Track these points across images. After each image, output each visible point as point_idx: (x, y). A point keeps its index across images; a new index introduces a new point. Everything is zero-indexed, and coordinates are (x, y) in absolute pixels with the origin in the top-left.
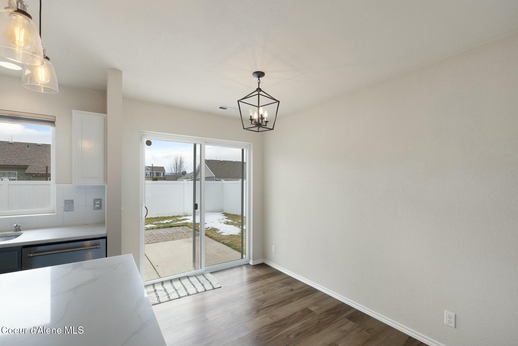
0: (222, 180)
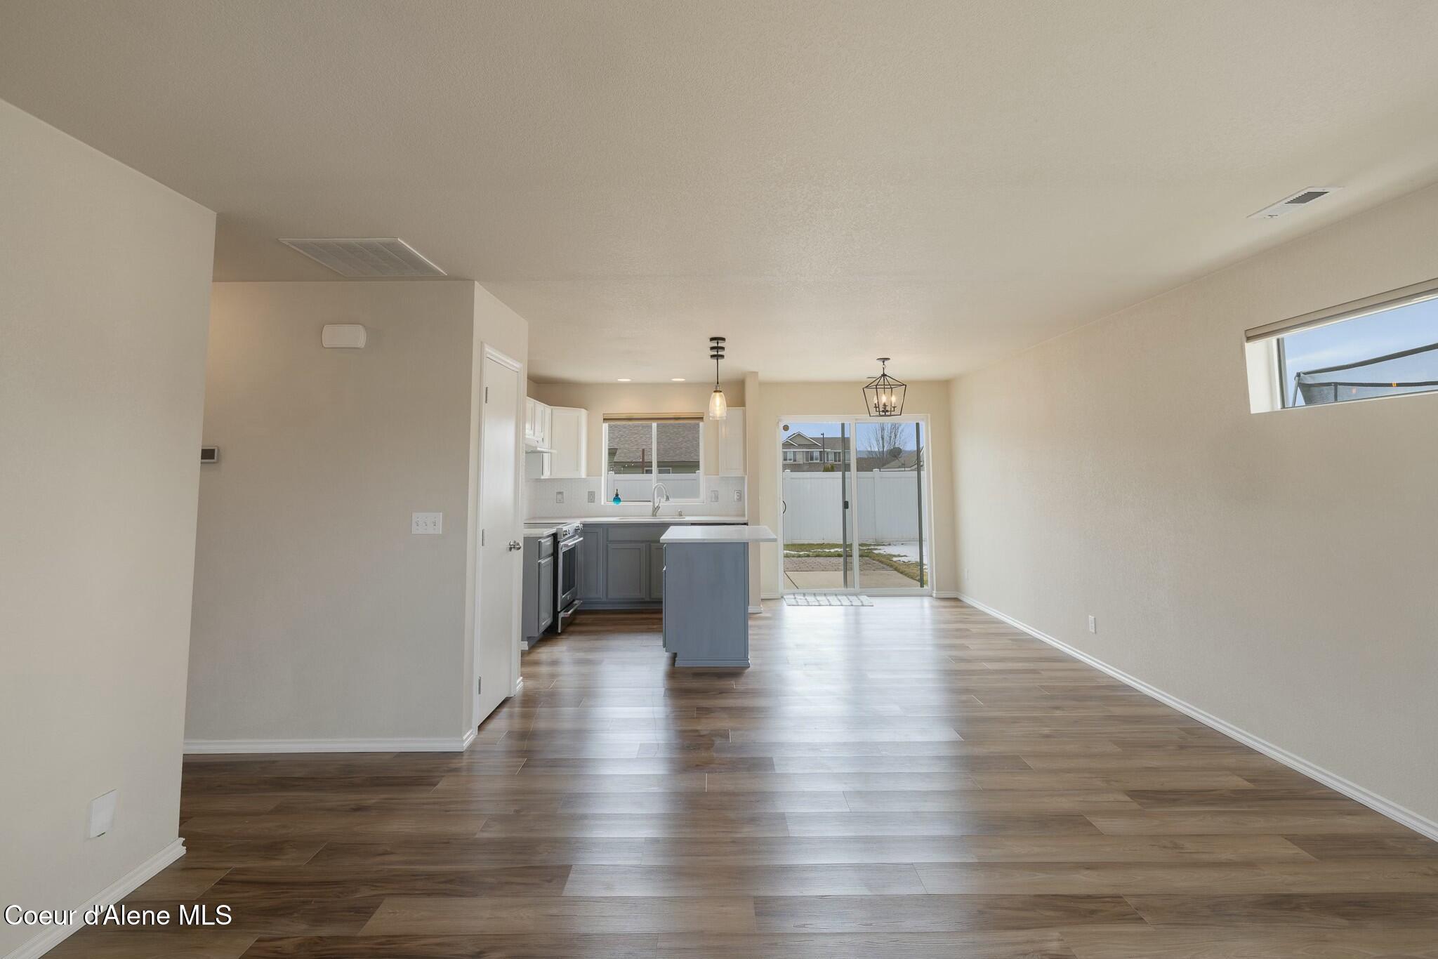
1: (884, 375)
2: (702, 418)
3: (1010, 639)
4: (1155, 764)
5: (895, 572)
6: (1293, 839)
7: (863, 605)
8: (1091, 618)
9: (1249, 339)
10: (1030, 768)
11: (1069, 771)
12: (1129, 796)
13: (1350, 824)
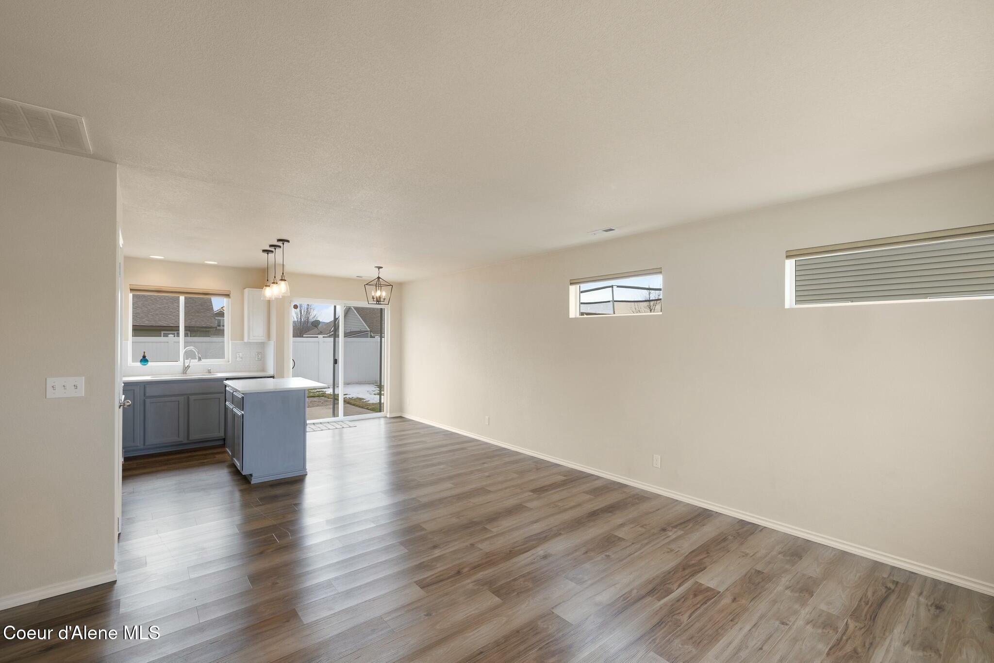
1: (379, 278)
2: (229, 295)
3: (443, 435)
4: (532, 478)
5: (348, 405)
6: (587, 493)
7: (343, 428)
8: (487, 417)
9: (571, 284)
10: (491, 491)
11: (506, 488)
12: (532, 492)
13: (598, 484)
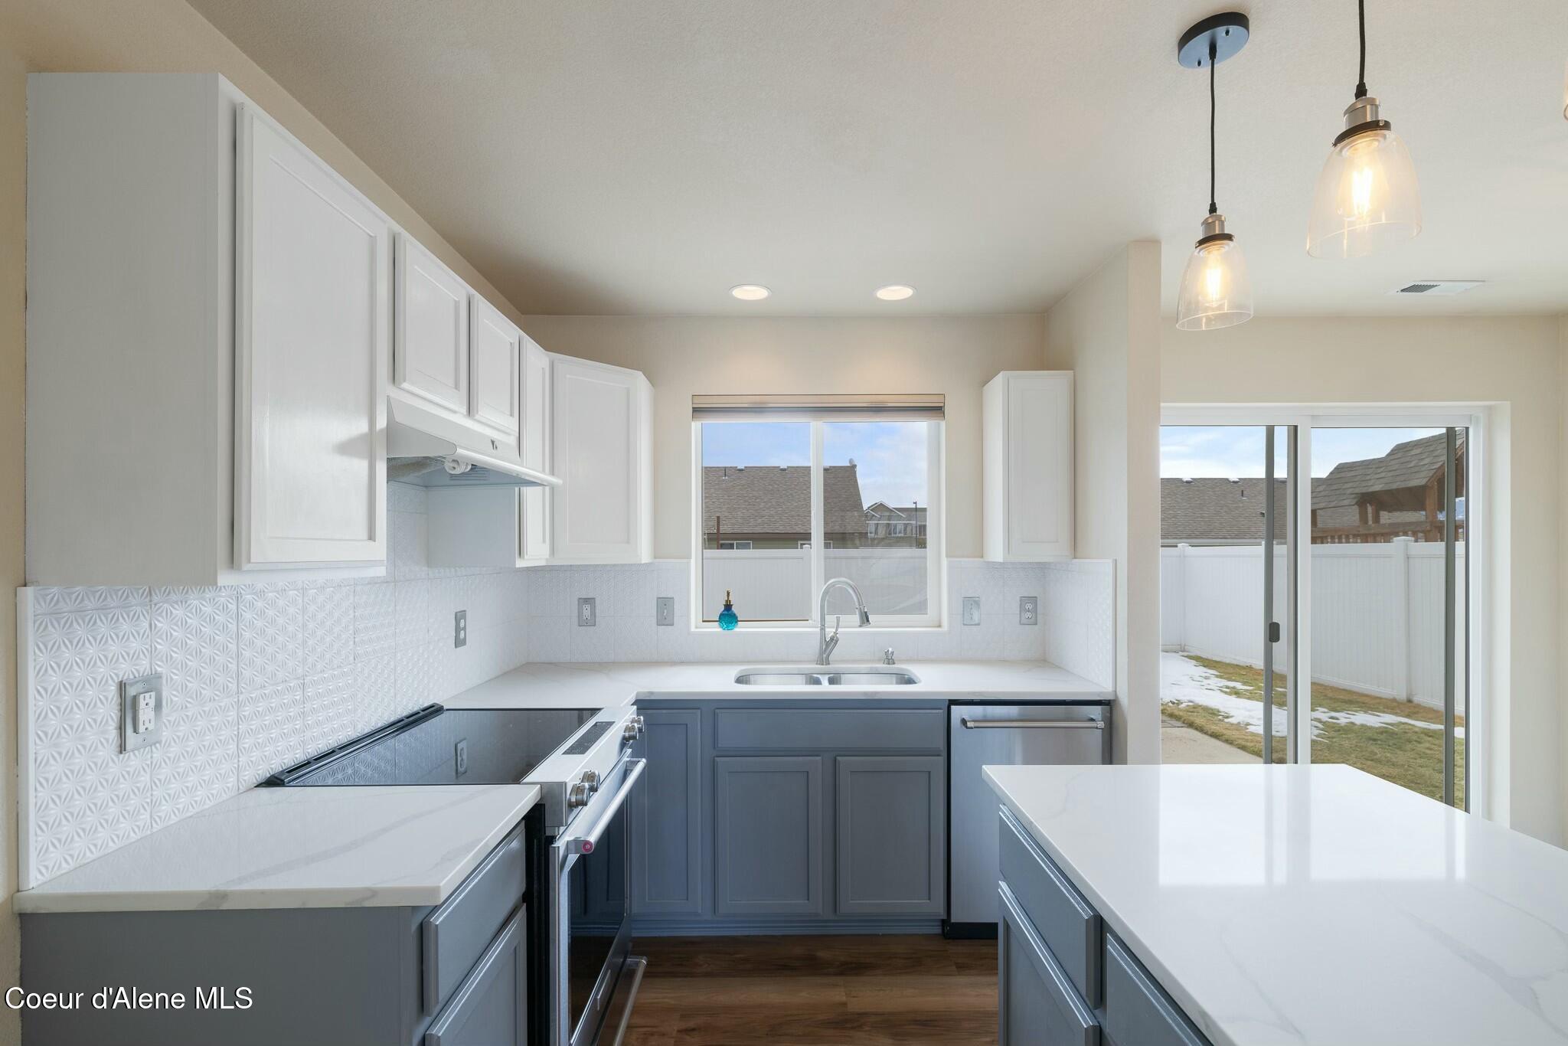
0: (1179, 545)
